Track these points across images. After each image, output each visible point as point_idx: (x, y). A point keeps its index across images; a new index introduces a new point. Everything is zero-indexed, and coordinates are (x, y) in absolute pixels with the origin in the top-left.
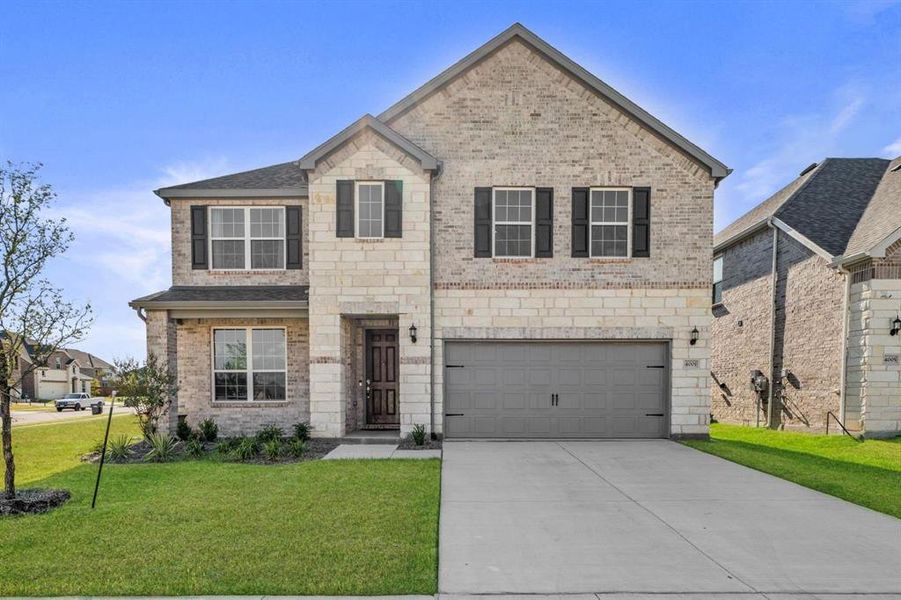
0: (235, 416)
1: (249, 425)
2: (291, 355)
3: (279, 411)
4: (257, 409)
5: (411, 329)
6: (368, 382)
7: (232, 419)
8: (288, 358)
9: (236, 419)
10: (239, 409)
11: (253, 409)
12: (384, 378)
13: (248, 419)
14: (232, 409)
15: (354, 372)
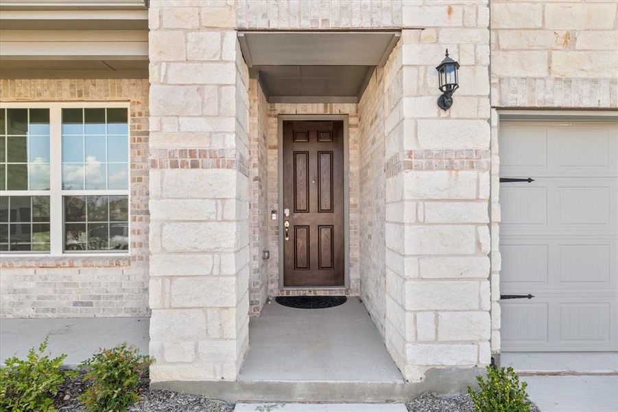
0: (20, 286)
1: (49, 304)
2: (138, 159)
3: (114, 274)
4: (68, 272)
5: (441, 69)
6: (287, 212)
7: (15, 291)
8: (133, 166)
9: (25, 291)
10: (31, 271)
11: (59, 271)
12: (313, 204)
13: (50, 291)
14: (16, 272)
15: (264, 195)
